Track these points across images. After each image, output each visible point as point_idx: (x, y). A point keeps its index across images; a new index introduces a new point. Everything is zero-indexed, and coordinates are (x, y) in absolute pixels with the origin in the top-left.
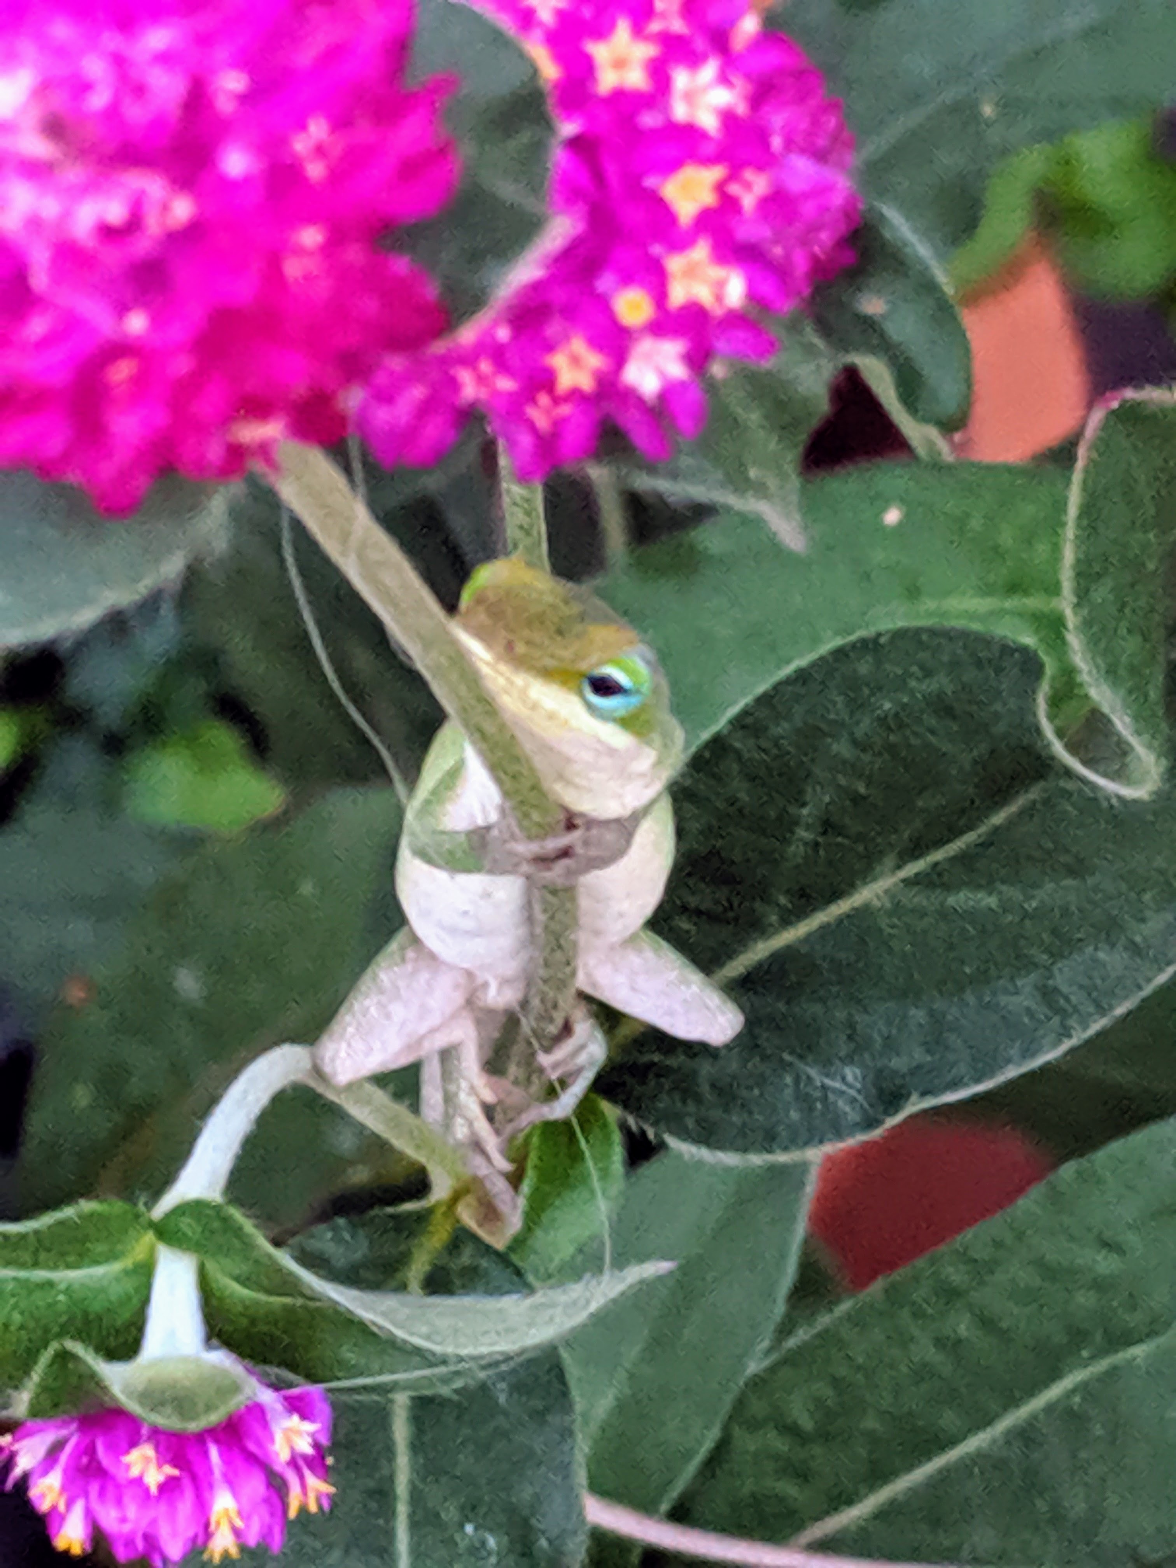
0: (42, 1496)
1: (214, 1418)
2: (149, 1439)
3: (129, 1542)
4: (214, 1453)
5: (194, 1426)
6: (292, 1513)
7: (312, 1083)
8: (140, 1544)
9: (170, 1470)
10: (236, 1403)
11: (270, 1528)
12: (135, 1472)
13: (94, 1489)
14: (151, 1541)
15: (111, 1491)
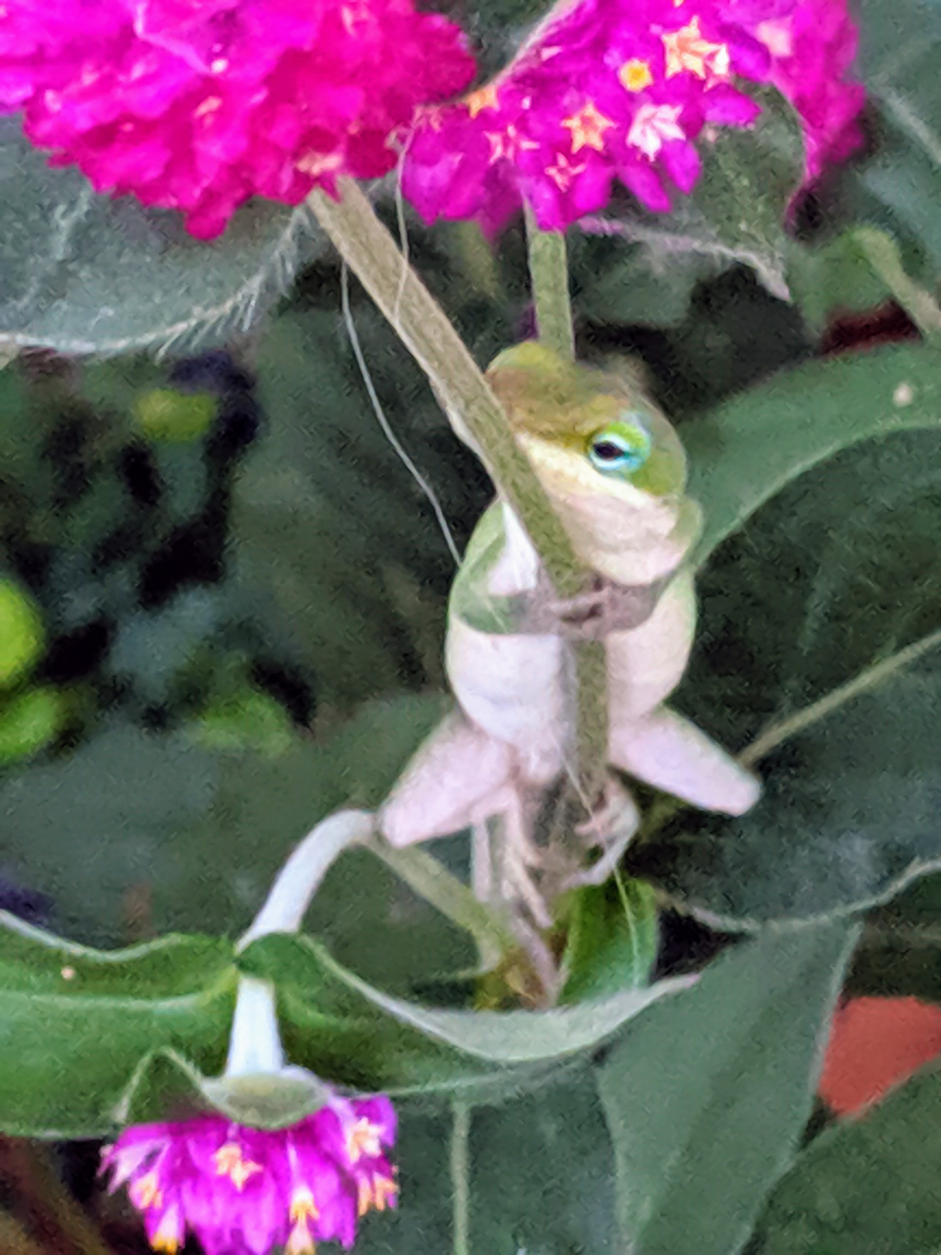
0: (141, 1196)
1: (292, 1118)
2: (235, 1140)
3: (218, 1238)
4: (292, 1154)
5: (275, 1125)
6: (363, 1209)
7: (374, 848)
8: (227, 1238)
9: (253, 1167)
10: (310, 1108)
11: (343, 1221)
12: (222, 1170)
13: (186, 1188)
14: (238, 1235)
15: (201, 1189)
